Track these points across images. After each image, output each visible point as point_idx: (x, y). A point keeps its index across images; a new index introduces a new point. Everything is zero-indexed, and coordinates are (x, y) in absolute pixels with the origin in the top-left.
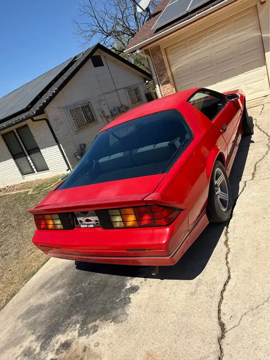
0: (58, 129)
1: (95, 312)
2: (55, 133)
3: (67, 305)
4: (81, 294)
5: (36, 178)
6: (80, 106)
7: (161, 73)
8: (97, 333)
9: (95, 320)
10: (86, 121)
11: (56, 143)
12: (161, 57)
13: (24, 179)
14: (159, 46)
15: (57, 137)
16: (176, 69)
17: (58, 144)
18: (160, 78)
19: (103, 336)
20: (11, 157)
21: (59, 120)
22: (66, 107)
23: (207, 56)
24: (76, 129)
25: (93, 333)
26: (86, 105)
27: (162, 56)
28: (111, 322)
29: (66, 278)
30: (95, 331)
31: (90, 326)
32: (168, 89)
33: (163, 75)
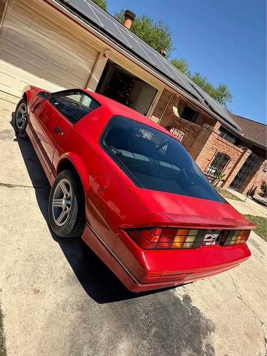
1: (190, 336)
3: (159, 351)
4: (154, 329)
8: (215, 348)
9: (201, 342)
16: (9, 28)
19: (221, 347)
23: (48, 49)
25: (214, 352)
28: (210, 333)
29: (102, 323)
30: (213, 349)
31: (204, 349)
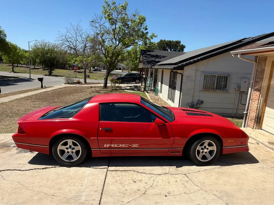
0: (186, 84)
2: (182, 84)
5: (170, 104)
6: (217, 75)
7: (258, 80)
10: (215, 86)
11: (180, 90)
12: (263, 67)
13: (168, 101)
14: (267, 57)
15: (182, 87)
17: (181, 91)
18: (255, 84)
20: (168, 85)
21: (190, 78)
22: (204, 72)
24: (202, 89)
26: (224, 76)
27: (265, 66)
32: (256, 96)
33: (258, 82)
